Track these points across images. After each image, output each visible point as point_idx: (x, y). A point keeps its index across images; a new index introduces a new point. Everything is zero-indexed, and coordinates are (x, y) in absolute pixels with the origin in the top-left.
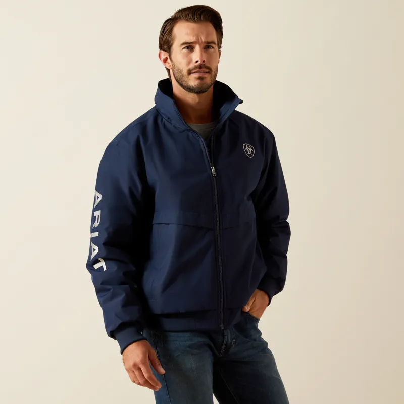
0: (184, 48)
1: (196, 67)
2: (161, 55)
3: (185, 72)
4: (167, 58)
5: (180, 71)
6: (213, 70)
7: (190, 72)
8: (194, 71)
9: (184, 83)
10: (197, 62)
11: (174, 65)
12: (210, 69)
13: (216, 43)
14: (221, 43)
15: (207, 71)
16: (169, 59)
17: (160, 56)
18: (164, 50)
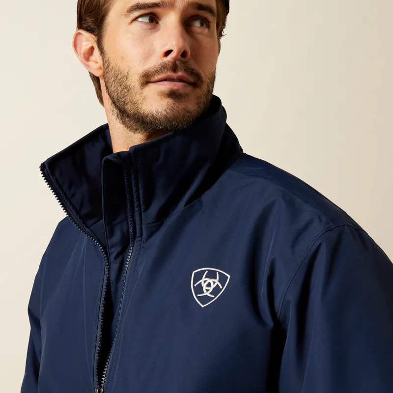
0: (135, 19)
1: (163, 68)
2: (78, 42)
3: (134, 81)
4: (92, 49)
5: (121, 79)
6: (206, 78)
7: (147, 79)
8: (157, 77)
9: (129, 107)
10: (168, 53)
11: (106, 65)
12: (198, 76)
13: (215, 11)
14: (224, 25)
15: (191, 79)
16: (96, 52)
17: (75, 46)
18: (88, 30)
